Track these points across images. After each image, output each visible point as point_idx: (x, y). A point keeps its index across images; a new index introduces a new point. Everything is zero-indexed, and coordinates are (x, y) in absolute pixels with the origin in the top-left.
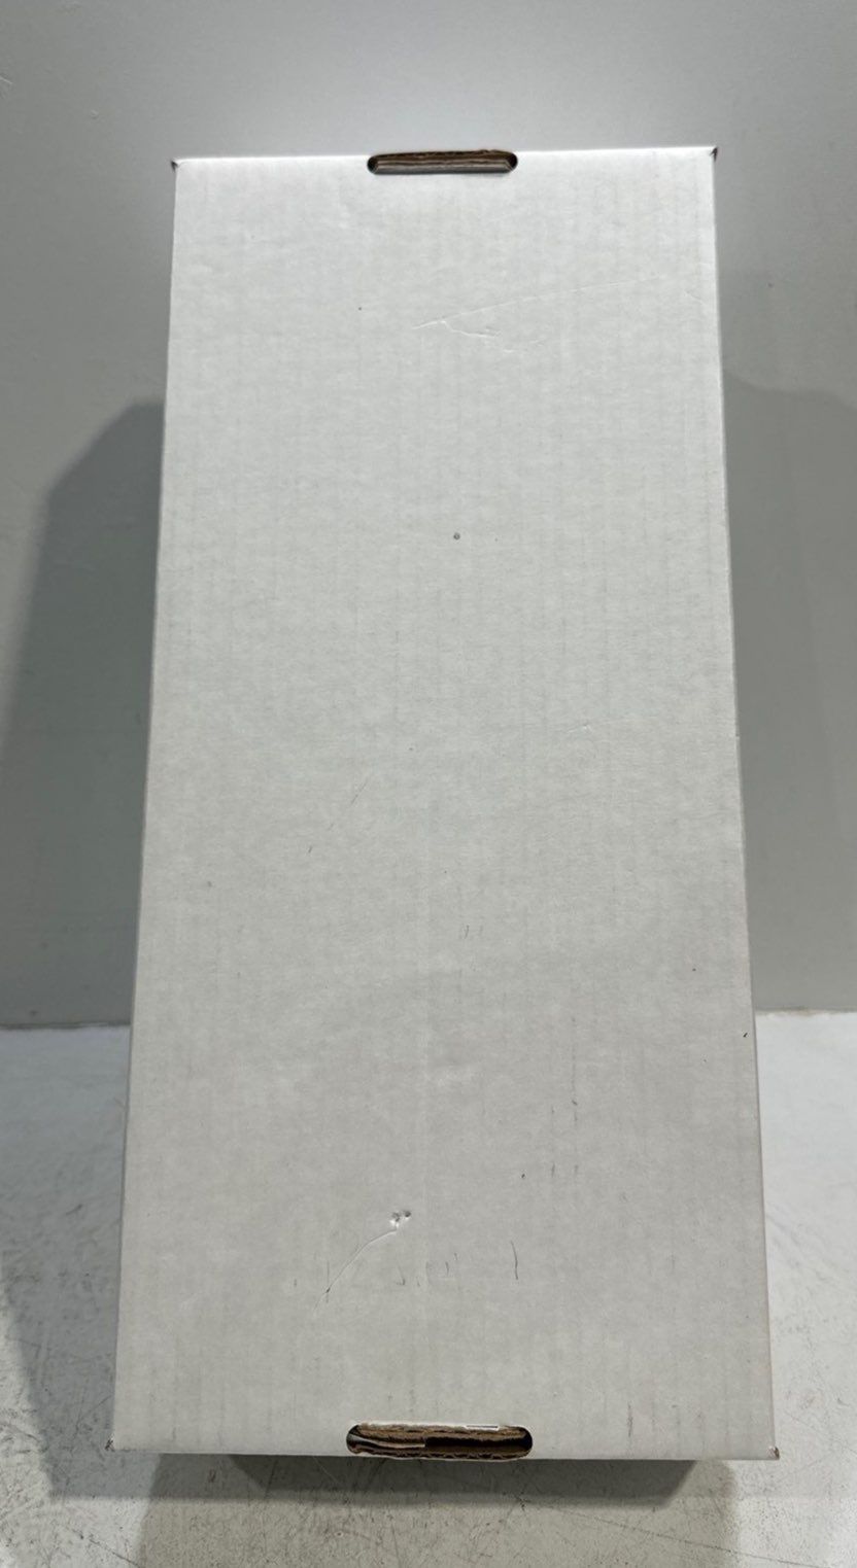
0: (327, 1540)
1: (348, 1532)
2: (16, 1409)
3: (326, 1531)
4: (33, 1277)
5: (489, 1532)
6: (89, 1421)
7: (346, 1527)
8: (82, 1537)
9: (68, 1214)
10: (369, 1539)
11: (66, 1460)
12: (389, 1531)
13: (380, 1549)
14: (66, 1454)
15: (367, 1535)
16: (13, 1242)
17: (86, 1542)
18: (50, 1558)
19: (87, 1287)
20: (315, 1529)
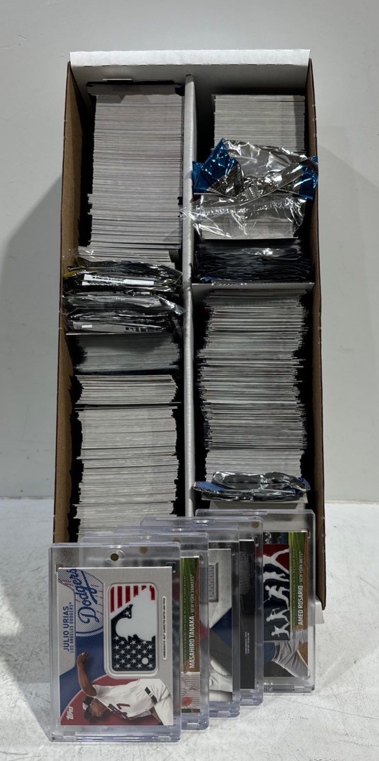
2: (4, 644)
4: (15, 595)
6: (38, 650)
8: (32, 694)
9: (33, 571)
11: (26, 665)
14: (26, 663)
16: (6, 581)
17: (34, 696)
18: (16, 701)
19: (40, 599)
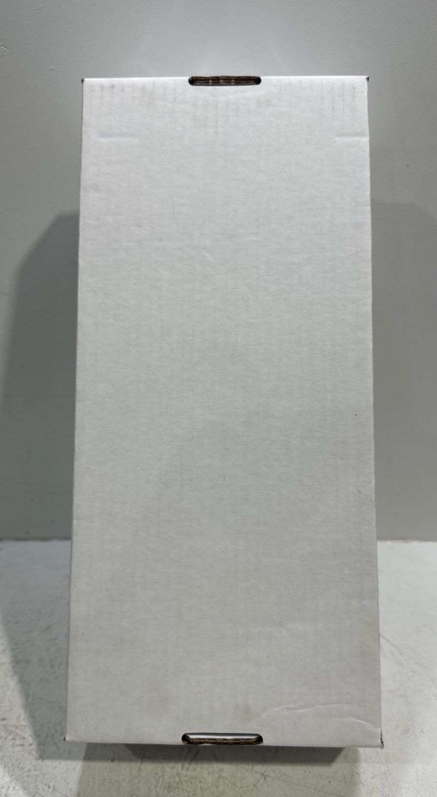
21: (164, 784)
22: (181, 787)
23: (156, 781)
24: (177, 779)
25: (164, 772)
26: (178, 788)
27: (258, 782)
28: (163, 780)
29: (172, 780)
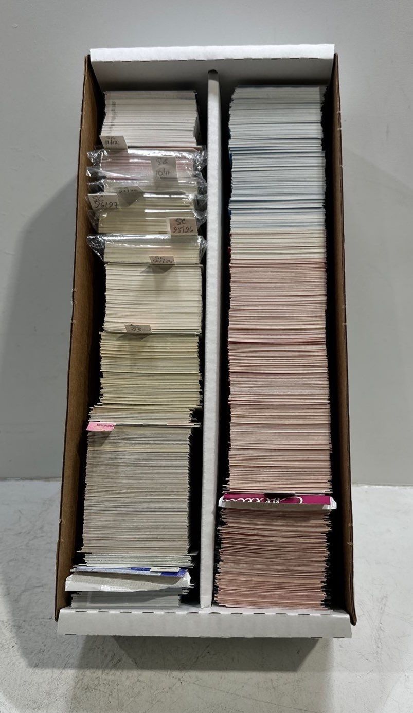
0: (86, 692)
1: (97, 690)
3: (86, 689)
5: (163, 692)
7: (96, 687)
10: (106, 693)
12: (116, 690)
13: (110, 697)
15: (105, 691)
20: (81, 688)
21: (83, 686)
22: (99, 689)
23: (76, 683)
24: (96, 682)
25: (84, 676)
26: (95, 689)
27: (174, 685)
28: (82, 682)
29: (91, 682)
